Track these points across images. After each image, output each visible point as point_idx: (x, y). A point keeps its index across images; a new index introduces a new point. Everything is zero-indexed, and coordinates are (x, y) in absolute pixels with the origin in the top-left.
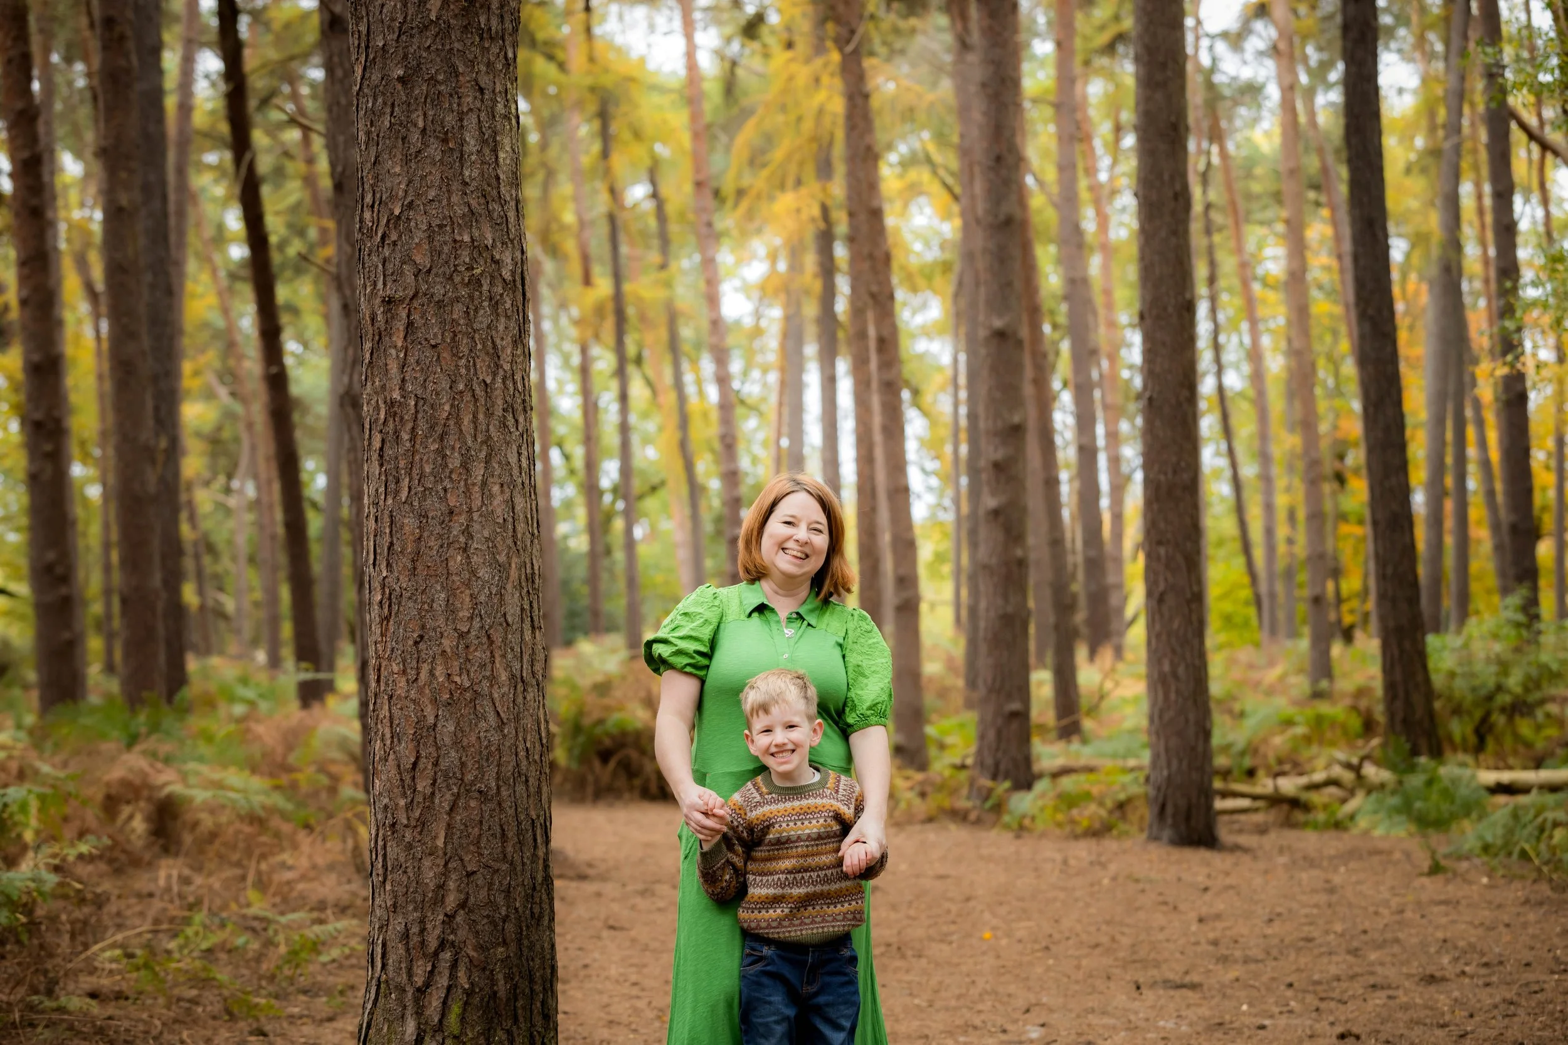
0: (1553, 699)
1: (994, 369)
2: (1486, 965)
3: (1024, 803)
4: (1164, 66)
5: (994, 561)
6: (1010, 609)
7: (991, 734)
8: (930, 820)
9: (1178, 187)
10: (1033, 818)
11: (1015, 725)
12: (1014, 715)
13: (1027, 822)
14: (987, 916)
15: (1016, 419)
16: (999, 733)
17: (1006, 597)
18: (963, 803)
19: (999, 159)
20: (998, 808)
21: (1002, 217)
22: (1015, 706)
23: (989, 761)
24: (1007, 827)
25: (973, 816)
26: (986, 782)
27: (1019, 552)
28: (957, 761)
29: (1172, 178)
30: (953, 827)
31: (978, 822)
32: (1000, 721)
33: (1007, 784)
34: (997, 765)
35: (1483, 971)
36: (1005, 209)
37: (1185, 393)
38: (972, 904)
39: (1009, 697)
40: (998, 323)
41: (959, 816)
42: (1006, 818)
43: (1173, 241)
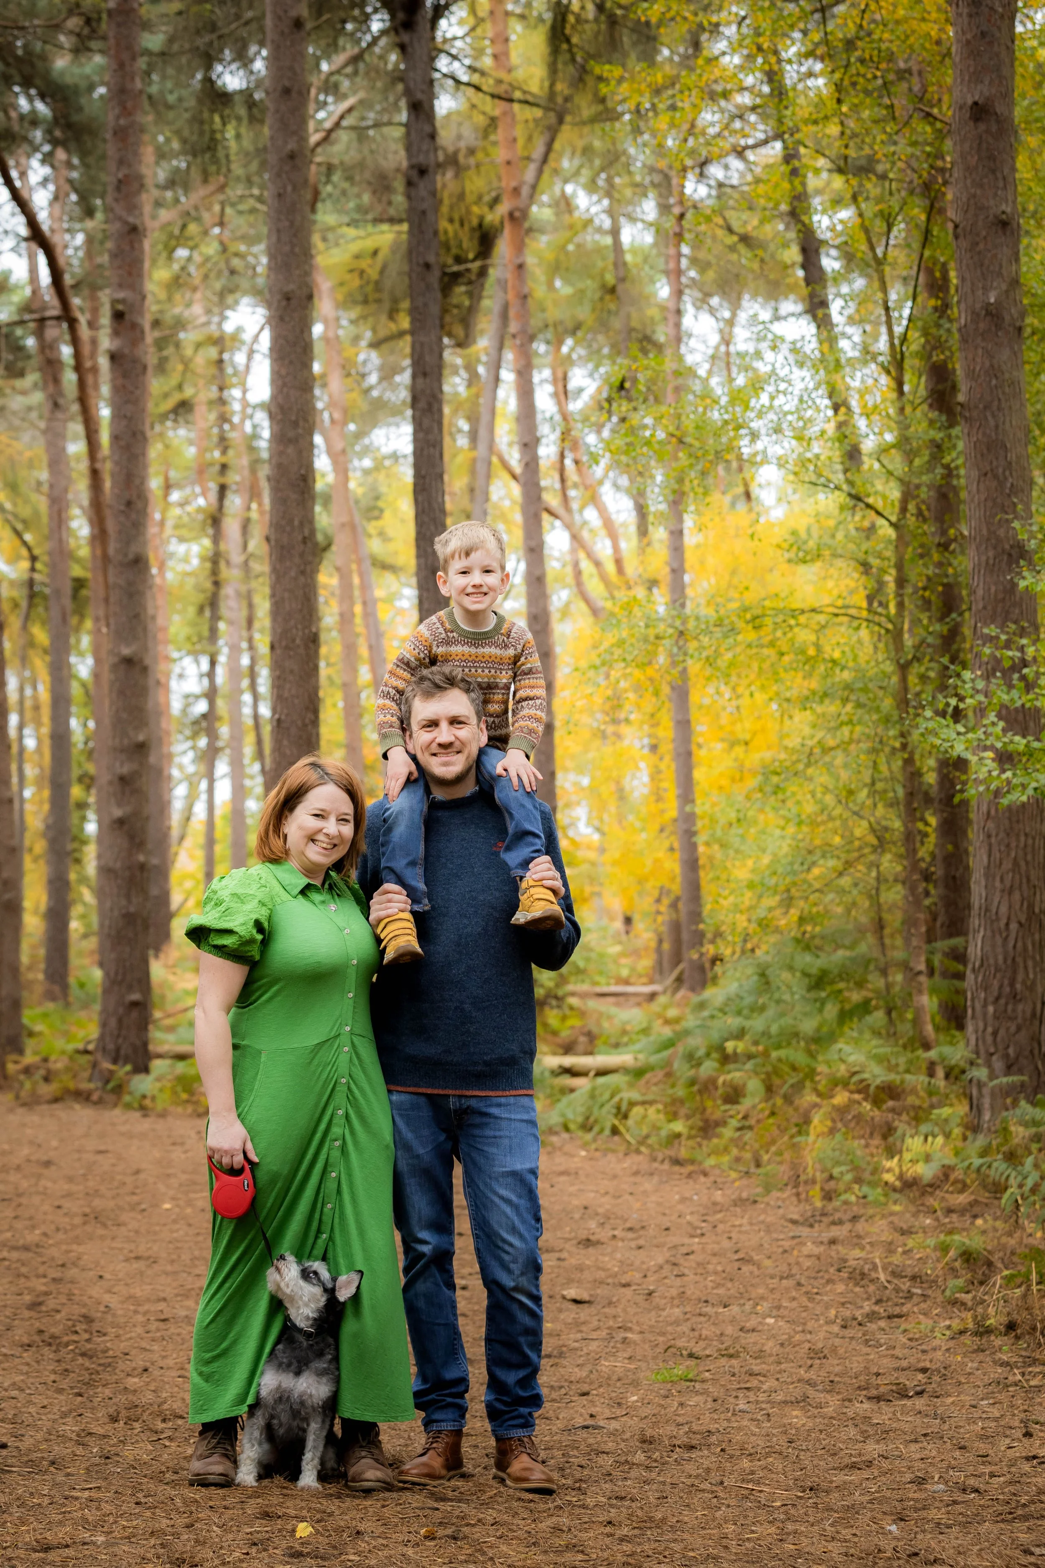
0: (573, 994)
1: (121, 693)
2: (630, 1229)
3: (143, 1084)
4: (295, 424)
5: (118, 865)
6: (132, 909)
7: (113, 1022)
8: (56, 1100)
9: (307, 532)
10: (153, 1098)
11: (135, 1014)
12: (135, 1004)
13: (147, 1102)
14: (162, 1188)
15: (141, 738)
16: (120, 1021)
17: (128, 897)
18: (85, 1086)
19: (129, 504)
20: (119, 1090)
21: (131, 556)
22: (136, 996)
23: (111, 1046)
24: (128, 1106)
25: (95, 1097)
26: (107, 1065)
27: (141, 858)
28: (80, 1046)
29: (301, 524)
30: (77, 1107)
31: (100, 1102)
32: (121, 1010)
33: (128, 1068)
34: (118, 1050)
35: (630, 1235)
36: (133, 550)
37: (310, 716)
38: (142, 1176)
39: (130, 988)
40: (126, 651)
41: (82, 1097)
42: (127, 1098)
43: (302, 579)
